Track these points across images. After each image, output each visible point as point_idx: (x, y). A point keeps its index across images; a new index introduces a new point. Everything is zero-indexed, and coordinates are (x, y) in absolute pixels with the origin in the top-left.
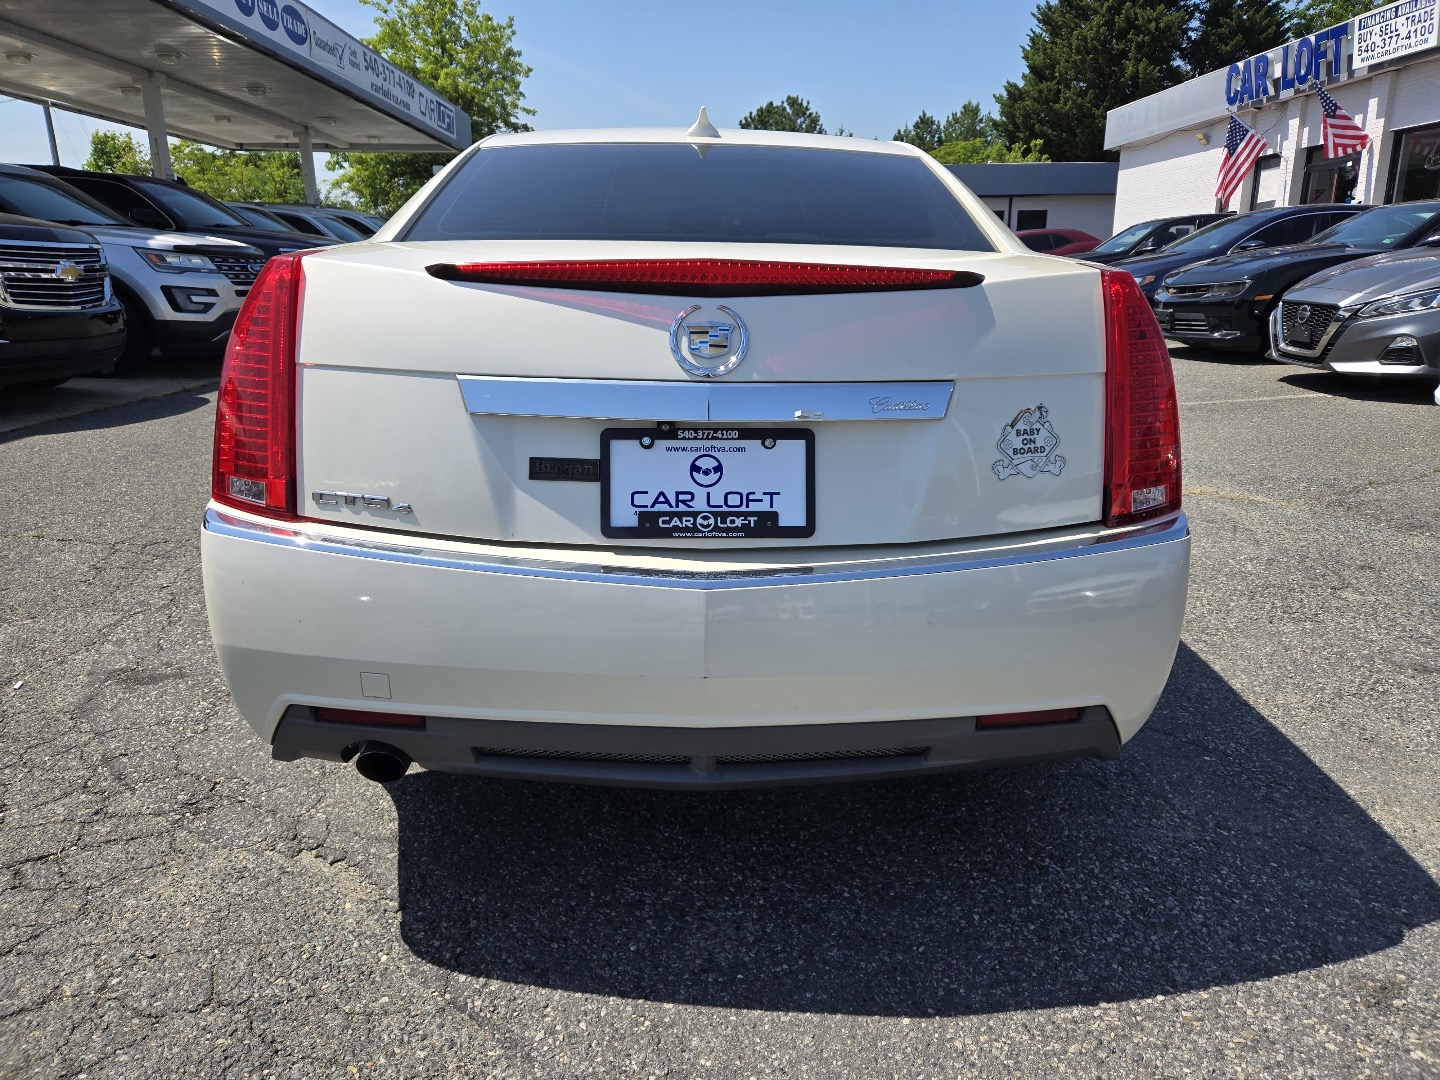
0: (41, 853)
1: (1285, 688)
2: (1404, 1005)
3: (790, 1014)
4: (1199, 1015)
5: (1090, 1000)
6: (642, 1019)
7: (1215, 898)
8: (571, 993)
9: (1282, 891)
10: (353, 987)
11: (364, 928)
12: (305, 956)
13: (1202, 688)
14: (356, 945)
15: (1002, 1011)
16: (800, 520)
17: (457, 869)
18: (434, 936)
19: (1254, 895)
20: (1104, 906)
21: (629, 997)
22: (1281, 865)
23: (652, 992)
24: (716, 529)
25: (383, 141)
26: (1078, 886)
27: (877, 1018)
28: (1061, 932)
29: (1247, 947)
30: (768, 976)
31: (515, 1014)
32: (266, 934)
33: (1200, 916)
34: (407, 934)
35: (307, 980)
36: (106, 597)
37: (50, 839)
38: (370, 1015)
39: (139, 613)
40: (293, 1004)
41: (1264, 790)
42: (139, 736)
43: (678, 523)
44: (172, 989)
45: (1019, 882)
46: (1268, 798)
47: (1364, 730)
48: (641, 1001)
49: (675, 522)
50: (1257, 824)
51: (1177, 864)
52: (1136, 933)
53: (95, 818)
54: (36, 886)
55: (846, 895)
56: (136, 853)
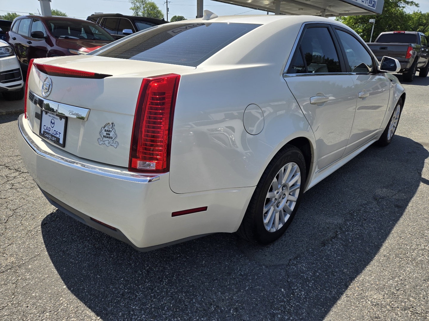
24: (51, 139)
25: (350, 12)
49: (47, 135)
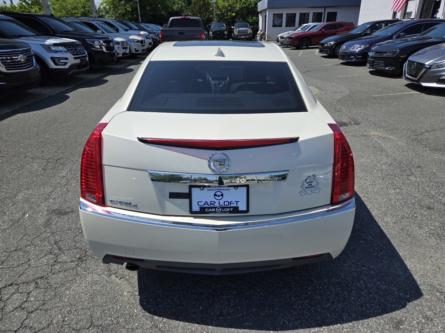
0: (42, 276)
1: (387, 215)
2: (403, 327)
3: (242, 330)
4: (349, 331)
5: (320, 326)
6: (203, 331)
7: (358, 291)
8: (185, 323)
9: (376, 289)
10: (128, 320)
11: (130, 301)
12: (115, 310)
13: (363, 215)
14: (128, 307)
15: (297, 329)
16: (245, 209)
17: (154, 281)
18: (148, 304)
19: (368, 290)
20: (327, 294)
21: (200, 324)
22: (377, 280)
23: (206, 322)
24: (221, 212)
26: (321, 287)
27: (264, 331)
28: (315, 303)
29: (364, 308)
30: (236, 317)
31: (171, 329)
32: (104, 303)
33: (353, 298)
34: (142, 303)
35: (116, 318)
36: (48, 181)
37: (44, 271)
38: (133, 329)
39: (58, 187)
40: (113, 326)
41: (376, 253)
42: (64, 234)
43: (211, 210)
44: (81, 321)
45: (305, 286)
46: (377, 256)
47: (408, 231)
48: (203, 325)
49: (210, 210)
50: (373, 265)
51: (349, 279)
52: (335, 303)
53: (55, 263)
54: (42, 287)
55: (258, 290)
56: (67, 276)
